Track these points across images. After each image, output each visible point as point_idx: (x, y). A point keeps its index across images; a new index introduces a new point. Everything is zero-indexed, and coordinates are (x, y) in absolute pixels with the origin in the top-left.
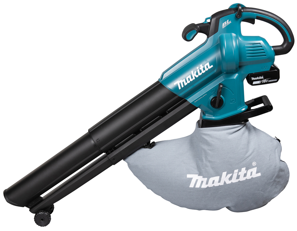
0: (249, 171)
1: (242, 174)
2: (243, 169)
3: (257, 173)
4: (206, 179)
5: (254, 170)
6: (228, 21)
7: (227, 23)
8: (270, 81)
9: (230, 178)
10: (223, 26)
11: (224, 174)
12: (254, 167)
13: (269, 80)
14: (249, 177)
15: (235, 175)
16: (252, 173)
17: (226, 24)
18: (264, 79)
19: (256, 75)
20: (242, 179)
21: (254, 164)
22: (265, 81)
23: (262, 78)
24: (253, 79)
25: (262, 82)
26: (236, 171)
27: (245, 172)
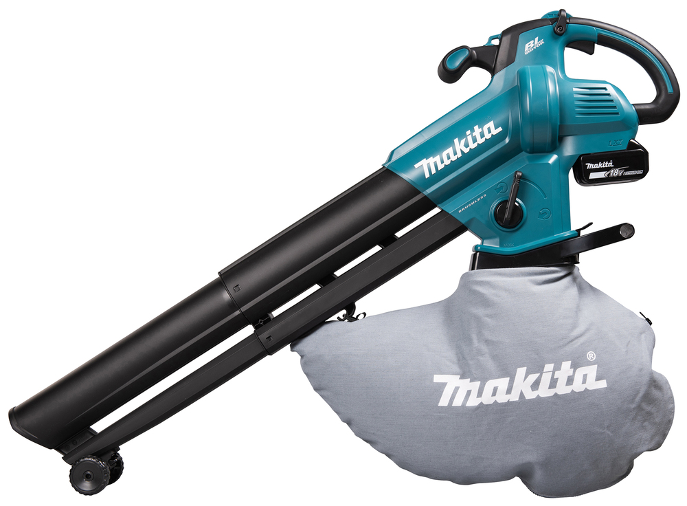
0: (580, 372)
1: (562, 375)
2: (566, 365)
3: (598, 378)
4: (478, 383)
5: (592, 371)
6: (537, 39)
7: (534, 43)
8: (628, 173)
9: (535, 385)
10: (526, 49)
11: (521, 372)
12: (589, 364)
13: (626, 170)
14: (578, 386)
15: (546, 379)
16: (585, 376)
17: (532, 45)
18: (615, 167)
19: (596, 158)
20: (562, 389)
21: (591, 356)
22: (616, 172)
23: (611, 165)
24: (590, 166)
25: (609, 175)
26: (549, 367)
27: (571, 372)
